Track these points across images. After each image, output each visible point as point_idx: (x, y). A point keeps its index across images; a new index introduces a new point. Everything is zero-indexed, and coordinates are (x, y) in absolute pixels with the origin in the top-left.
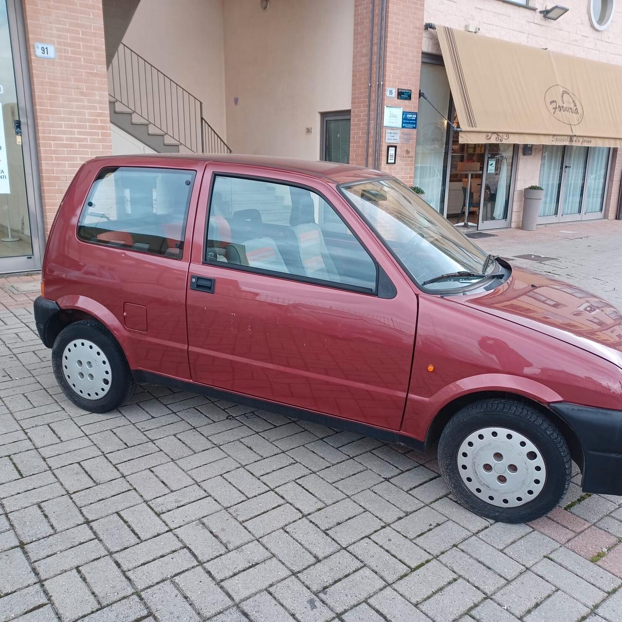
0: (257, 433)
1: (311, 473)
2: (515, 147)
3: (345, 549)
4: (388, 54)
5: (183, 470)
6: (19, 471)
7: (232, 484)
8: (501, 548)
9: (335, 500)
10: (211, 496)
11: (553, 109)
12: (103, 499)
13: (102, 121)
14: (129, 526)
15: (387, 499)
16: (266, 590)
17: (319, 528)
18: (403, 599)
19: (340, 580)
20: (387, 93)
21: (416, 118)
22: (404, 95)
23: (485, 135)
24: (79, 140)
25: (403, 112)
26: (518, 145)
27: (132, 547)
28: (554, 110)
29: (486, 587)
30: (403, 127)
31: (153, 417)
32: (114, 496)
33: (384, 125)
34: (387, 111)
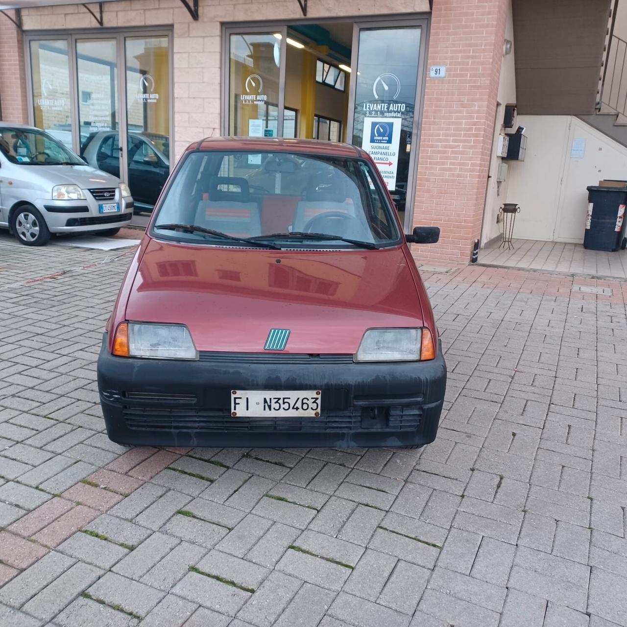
13: (477, 129)
24: (452, 147)
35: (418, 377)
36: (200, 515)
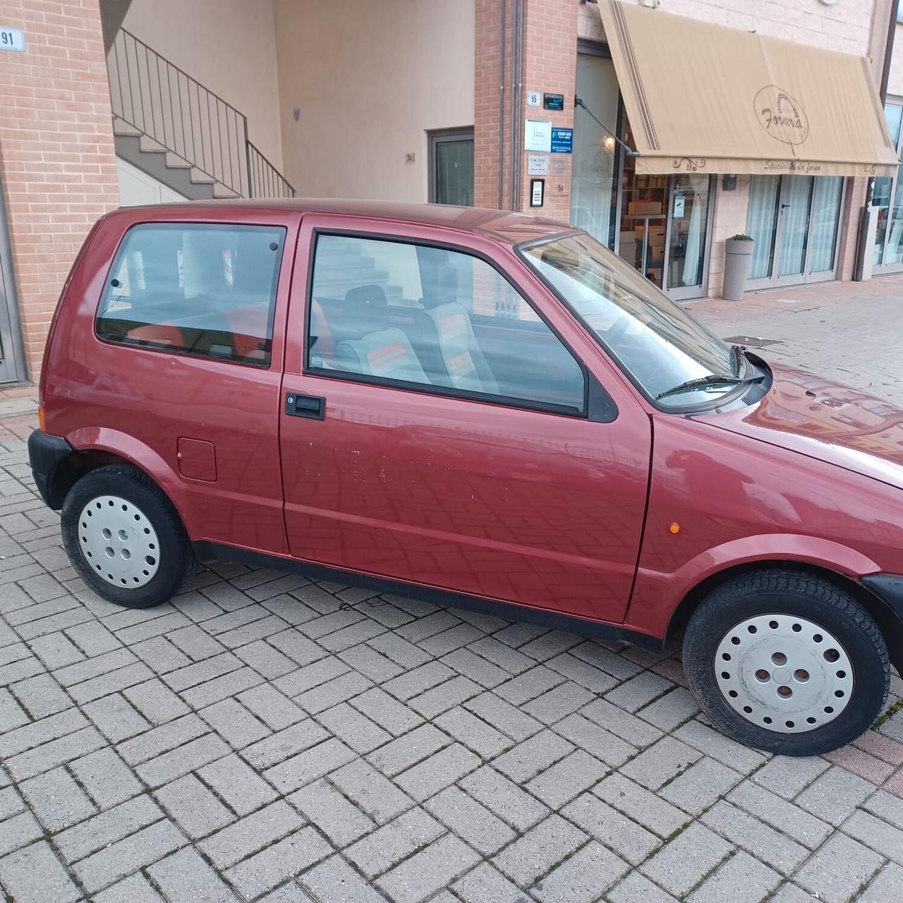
0: (391, 630)
1: (483, 692)
2: (712, 178)
3: (557, 812)
4: (529, 41)
5: (286, 696)
6: (26, 711)
7: (365, 715)
8: (791, 797)
9: (528, 734)
10: (335, 736)
11: (767, 121)
12: (167, 751)
13: (103, 149)
14: (216, 794)
15: (607, 728)
16: (447, 888)
17: (511, 780)
18: (661, 891)
19: (558, 865)
20: (529, 101)
21: (571, 137)
22: (552, 103)
23: (672, 161)
24: (67, 179)
25: (552, 128)
26: (716, 175)
27: (227, 829)
28: (768, 123)
29: (781, 862)
30: (553, 151)
31: (226, 612)
32: (183, 744)
33: (526, 148)
34: (530, 128)
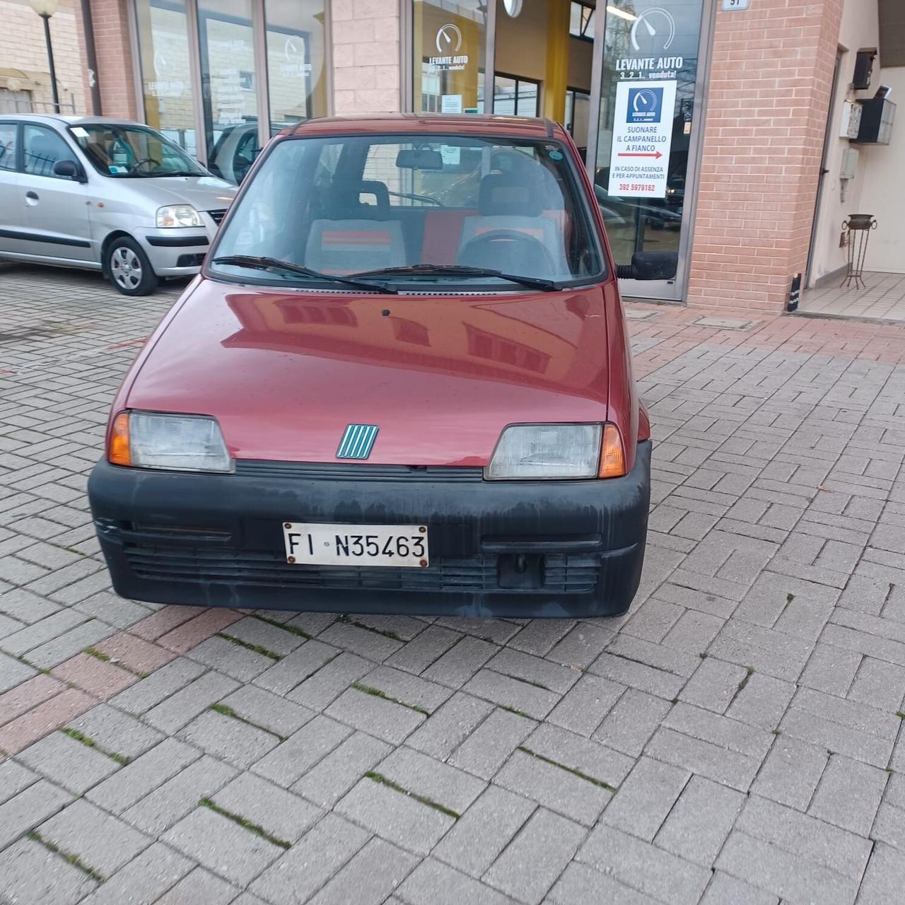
13: (798, 92)
35: (591, 506)
36: (243, 713)
